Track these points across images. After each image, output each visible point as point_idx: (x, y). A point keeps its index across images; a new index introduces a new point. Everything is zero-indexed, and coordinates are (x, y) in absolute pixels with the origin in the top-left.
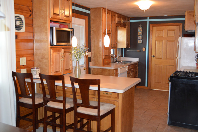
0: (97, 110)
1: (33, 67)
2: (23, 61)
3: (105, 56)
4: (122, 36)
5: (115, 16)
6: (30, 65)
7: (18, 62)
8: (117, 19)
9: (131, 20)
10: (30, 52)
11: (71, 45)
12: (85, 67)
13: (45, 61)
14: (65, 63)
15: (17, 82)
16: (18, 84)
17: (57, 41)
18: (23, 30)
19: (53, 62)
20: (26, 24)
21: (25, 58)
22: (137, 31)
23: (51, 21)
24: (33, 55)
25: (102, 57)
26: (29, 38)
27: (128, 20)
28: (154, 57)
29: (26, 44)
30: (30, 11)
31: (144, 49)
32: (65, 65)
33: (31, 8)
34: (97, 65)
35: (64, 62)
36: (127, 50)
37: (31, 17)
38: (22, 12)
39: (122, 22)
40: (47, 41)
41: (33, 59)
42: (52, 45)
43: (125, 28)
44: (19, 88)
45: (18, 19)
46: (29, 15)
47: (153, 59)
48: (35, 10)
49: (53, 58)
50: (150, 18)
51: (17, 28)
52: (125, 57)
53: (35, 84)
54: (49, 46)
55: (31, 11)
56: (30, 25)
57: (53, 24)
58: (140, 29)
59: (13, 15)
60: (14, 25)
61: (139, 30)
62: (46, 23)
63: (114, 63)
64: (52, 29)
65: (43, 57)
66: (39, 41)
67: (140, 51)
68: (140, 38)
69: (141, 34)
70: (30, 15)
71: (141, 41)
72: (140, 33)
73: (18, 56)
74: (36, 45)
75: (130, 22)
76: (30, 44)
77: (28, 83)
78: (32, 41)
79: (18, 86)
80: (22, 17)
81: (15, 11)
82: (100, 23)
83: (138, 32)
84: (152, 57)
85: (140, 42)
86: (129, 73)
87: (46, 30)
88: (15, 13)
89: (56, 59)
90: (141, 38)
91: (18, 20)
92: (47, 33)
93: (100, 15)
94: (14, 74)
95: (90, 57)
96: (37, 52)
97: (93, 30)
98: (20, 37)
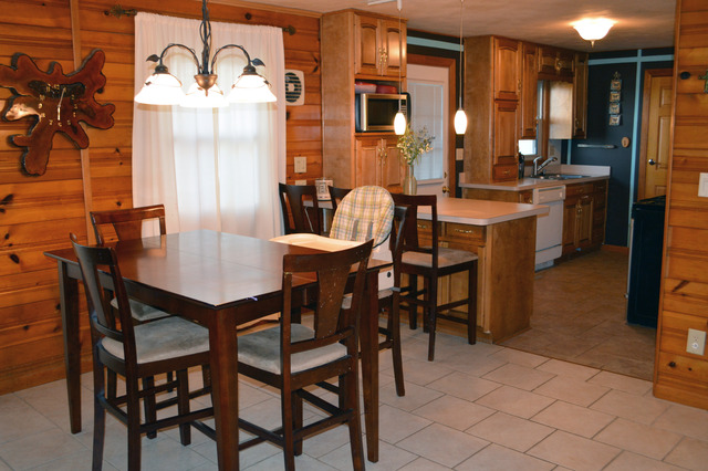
0: (431, 256)
1: (320, 176)
2: (301, 165)
3: (499, 157)
4: (561, 104)
5: (533, 53)
6: (315, 172)
7: (290, 166)
8: (540, 62)
9: (590, 58)
10: (315, 146)
11: (393, 131)
12: (446, 184)
13: (343, 164)
14: (388, 170)
15: (288, 206)
16: (289, 210)
17: (369, 124)
18: (301, 101)
19: (360, 168)
20: (306, 87)
21: (305, 158)
22: (607, 92)
23: (357, 81)
24: (320, 151)
25: (490, 161)
26: (313, 118)
27: (582, 61)
28: (652, 163)
29: (307, 129)
30: (316, 60)
31: (625, 141)
32: (388, 175)
33: (316, 54)
34: (479, 182)
35: (385, 169)
36: (579, 146)
37: (318, 72)
38: (300, 64)
39: (558, 68)
40: (349, 122)
41: (319, 162)
42: (358, 130)
43: (571, 82)
44: (291, 219)
45: (292, 79)
46: (312, 68)
47: (651, 168)
48: (325, 59)
49: (360, 158)
50: (646, 52)
51: (291, 97)
52: (572, 163)
53: (325, 211)
54: (353, 133)
55: (318, 61)
56: (315, 89)
57: (362, 87)
58: (616, 85)
59: (283, 71)
60: (284, 91)
61: (613, 87)
62: (347, 85)
63: (535, 177)
64: (358, 96)
65: (340, 157)
66: (334, 123)
67: (616, 147)
68: (614, 109)
69: (618, 98)
70: (316, 70)
71: (618, 118)
72: (615, 96)
73: (291, 154)
74: (327, 131)
75: (590, 66)
76: (316, 130)
77: (309, 208)
78: (319, 122)
79: (290, 214)
80: (300, 75)
81: (286, 63)
82: (488, 75)
83: (609, 95)
84: (649, 166)
85: (615, 120)
86: (574, 206)
87: (348, 99)
88: (286, 68)
89: (366, 160)
90: (618, 110)
91: (291, 82)
92: (348, 106)
93: (488, 54)
94: (282, 188)
95: (462, 161)
96: (328, 146)
97: (471, 93)
98: (295, 116)
